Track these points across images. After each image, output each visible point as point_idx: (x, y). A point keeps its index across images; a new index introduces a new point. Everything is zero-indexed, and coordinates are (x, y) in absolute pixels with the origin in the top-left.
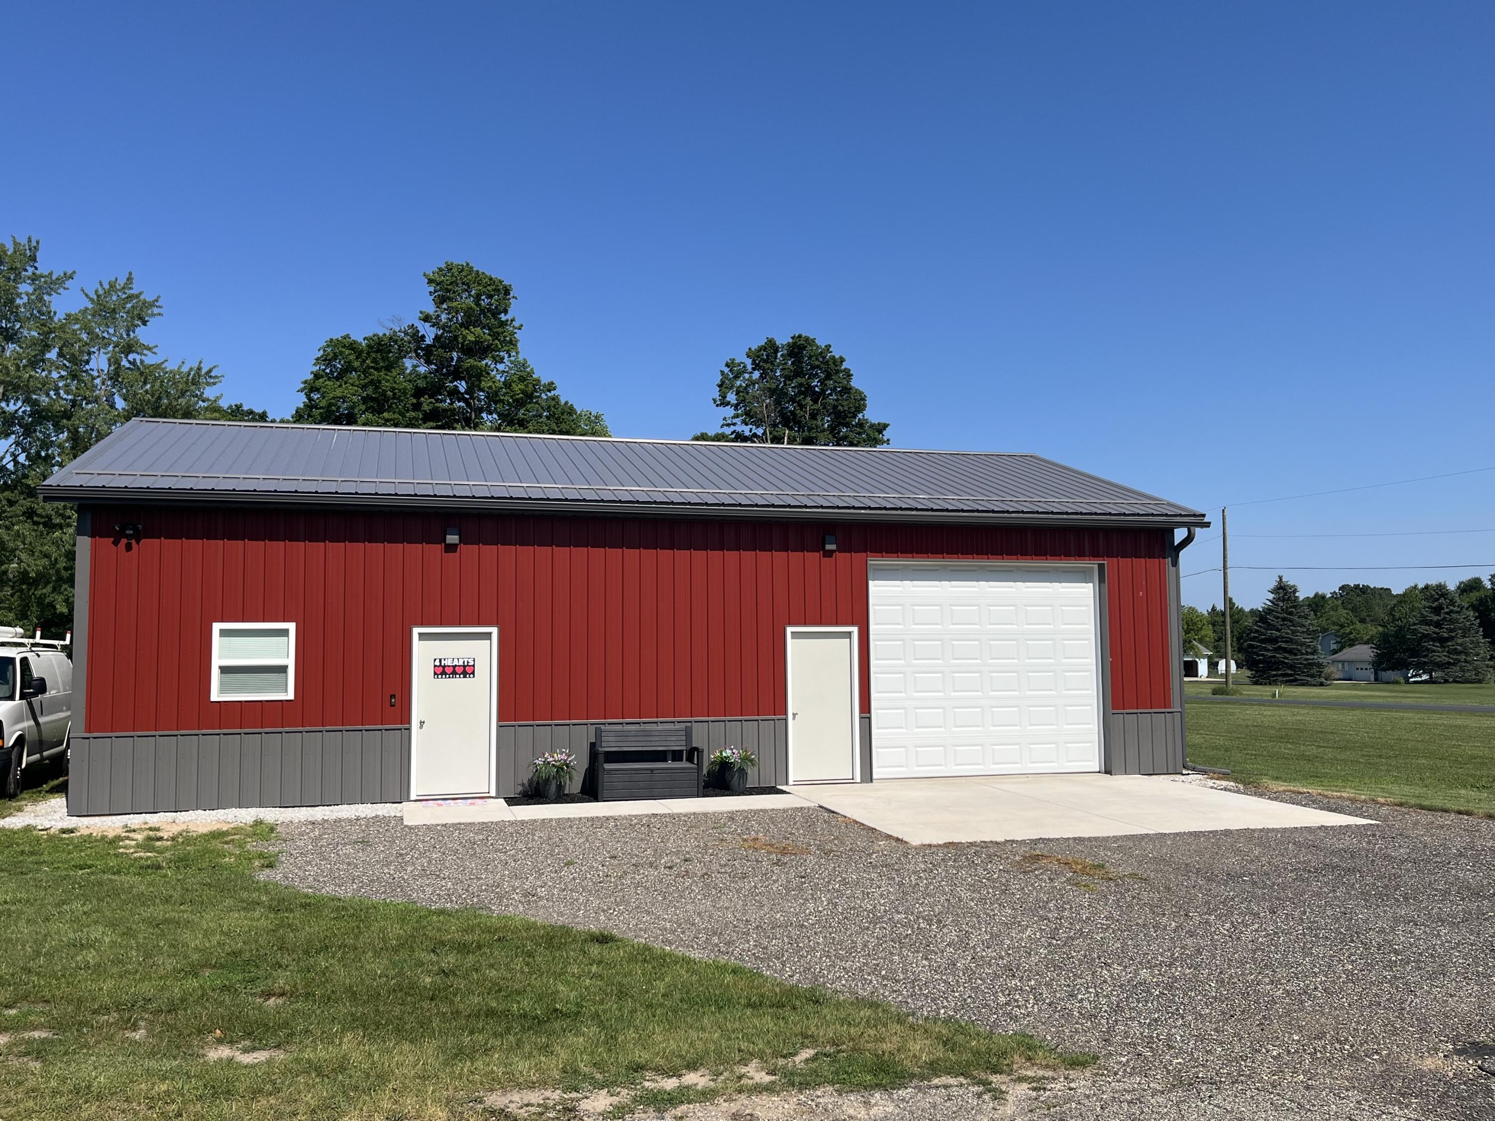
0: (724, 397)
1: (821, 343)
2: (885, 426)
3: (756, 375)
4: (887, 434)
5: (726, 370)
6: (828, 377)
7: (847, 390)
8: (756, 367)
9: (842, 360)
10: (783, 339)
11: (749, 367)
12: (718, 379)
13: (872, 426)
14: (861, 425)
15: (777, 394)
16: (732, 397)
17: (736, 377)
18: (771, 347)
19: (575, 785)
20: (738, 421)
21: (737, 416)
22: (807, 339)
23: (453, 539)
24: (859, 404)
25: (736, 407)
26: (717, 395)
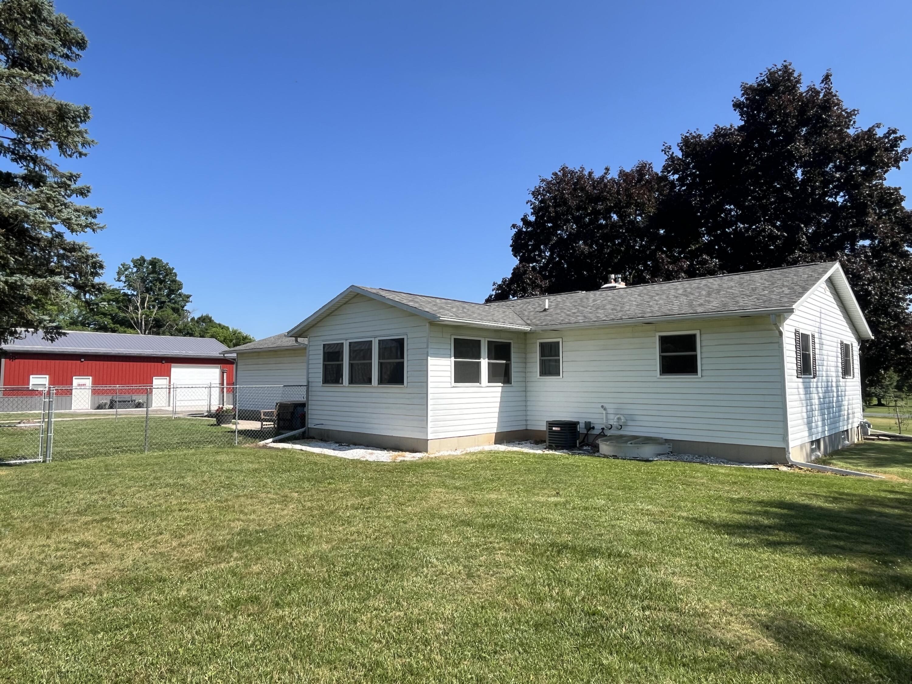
0: (119, 278)
1: (165, 262)
2: (190, 296)
3: (135, 270)
4: (191, 299)
5: (121, 267)
6: (167, 275)
7: (174, 281)
8: (135, 266)
9: (173, 269)
10: (148, 258)
11: (132, 267)
12: (117, 270)
13: (185, 295)
14: (180, 295)
15: (143, 280)
16: (123, 278)
17: (126, 270)
18: (143, 260)
19: (107, 406)
20: (126, 288)
21: (125, 287)
22: (158, 260)
23: (83, 360)
24: (180, 286)
25: (125, 282)
26: (116, 277)
